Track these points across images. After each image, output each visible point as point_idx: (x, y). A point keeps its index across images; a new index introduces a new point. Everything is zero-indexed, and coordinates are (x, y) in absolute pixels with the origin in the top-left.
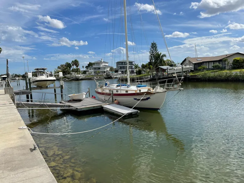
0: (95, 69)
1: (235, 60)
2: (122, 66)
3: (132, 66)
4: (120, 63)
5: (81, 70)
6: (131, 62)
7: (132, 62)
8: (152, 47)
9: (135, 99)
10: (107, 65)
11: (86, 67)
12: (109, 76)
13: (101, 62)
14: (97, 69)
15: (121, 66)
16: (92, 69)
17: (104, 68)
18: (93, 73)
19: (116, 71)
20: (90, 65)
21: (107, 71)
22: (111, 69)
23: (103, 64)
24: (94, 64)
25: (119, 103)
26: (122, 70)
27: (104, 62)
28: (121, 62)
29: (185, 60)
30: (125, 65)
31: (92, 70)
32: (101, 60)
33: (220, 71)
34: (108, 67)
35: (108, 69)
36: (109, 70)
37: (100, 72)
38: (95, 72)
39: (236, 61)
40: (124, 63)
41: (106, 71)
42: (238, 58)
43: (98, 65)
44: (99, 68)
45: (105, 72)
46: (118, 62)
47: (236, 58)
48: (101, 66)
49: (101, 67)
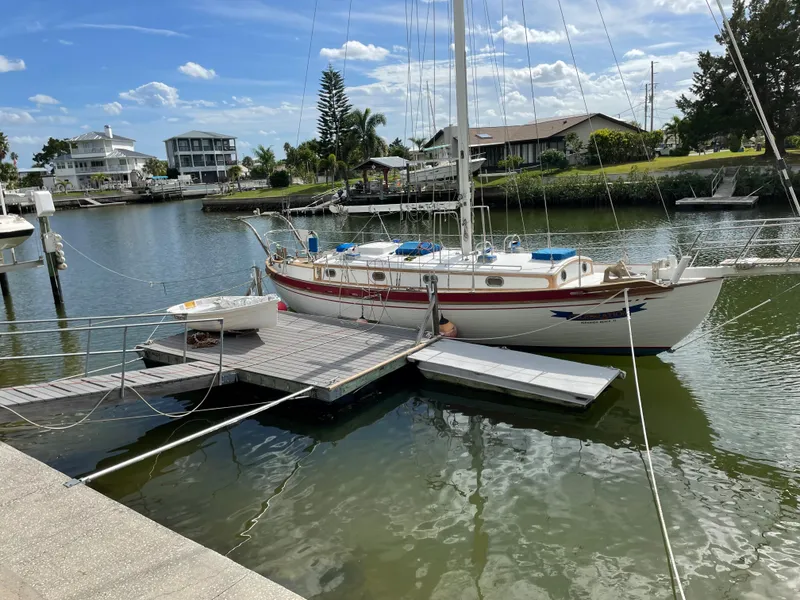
0: (80, 164)
1: (597, 136)
2: (192, 153)
3: (229, 155)
4: (183, 144)
5: (19, 170)
6: (224, 140)
7: (227, 140)
8: (325, 87)
9: (559, 314)
10: (130, 148)
11: (38, 158)
12: (148, 193)
13: (104, 140)
14: (89, 165)
15: (187, 153)
16: (70, 167)
17: (123, 162)
18: (75, 183)
19: (173, 174)
20: (55, 150)
21: (134, 173)
22: (152, 166)
23: (114, 147)
24: (75, 145)
25: (459, 335)
26: (194, 169)
27: (119, 139)
28: (186, 139)
29: (440, 134)
30: (201, 150)
31: (70, 172)
32: (103, 131)
33: (558, 172)
34: (136, 156)
35: (139, 166)
36: (144, 170)
37: (107, 175)
38: (81, 178)
39: (600, 139)
40: (196, 144)
41: (129, 172)
42: (605, 131)
43: (93, 151)
44: (98, 163)
45: (125, 177)
46: (174, 140)
47: (600, 131)
48: (107, 154)
49: (109, 160)
